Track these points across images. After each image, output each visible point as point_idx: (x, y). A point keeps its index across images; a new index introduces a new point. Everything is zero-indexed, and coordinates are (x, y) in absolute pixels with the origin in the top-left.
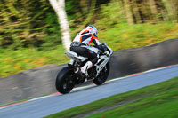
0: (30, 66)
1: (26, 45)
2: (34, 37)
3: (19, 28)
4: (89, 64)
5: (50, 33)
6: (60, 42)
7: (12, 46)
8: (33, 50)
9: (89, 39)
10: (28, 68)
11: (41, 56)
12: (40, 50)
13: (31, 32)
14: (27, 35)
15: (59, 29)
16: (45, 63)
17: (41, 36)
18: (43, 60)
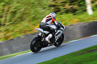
0: (69, 23)
1: (67, 12)
2: (72, 8)
3: (63, 3)
4: (50, 35)
5: (80, 6)
6: (85, 10)
7: (59, 13)
8: (71, 15)
9: (51, 21)
10: (68, 25)
11: (75, 18)
12: (75, 15)
13: (70, 5)
14: (68, 6)
15: (85, 3)
16: (78, 22)
17: (75, 7)
18: (76, 20)
